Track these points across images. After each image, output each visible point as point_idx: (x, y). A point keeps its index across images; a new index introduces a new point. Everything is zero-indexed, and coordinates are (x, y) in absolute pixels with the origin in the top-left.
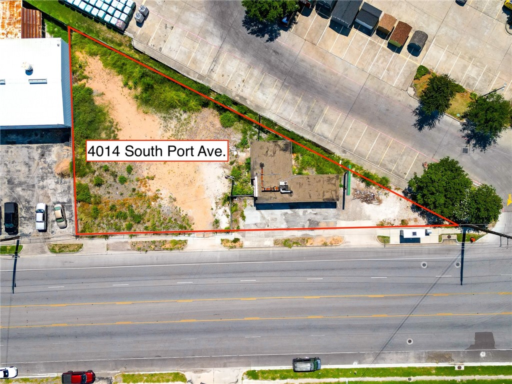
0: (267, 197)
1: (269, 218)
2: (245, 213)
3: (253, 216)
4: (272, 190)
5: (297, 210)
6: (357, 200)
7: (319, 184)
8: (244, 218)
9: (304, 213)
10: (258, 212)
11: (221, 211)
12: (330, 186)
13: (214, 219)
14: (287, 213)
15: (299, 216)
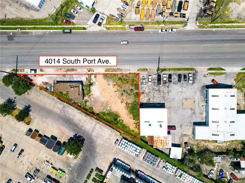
0: (78, 84)
1: (78, 78)
2: (86, 80)
3: (84, 79)
4: (76, 87)
5: (69, 80)
6: (50, 83)
7: (61, 88)
8: (87, 78)
9: (67, 80)
10: (82, 80)
11: (94, 81)
12: (57, 88)
13: (96, 78)
14: (73, 79)
15: (69, 78)
